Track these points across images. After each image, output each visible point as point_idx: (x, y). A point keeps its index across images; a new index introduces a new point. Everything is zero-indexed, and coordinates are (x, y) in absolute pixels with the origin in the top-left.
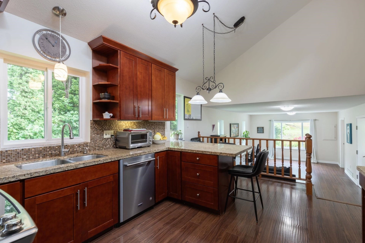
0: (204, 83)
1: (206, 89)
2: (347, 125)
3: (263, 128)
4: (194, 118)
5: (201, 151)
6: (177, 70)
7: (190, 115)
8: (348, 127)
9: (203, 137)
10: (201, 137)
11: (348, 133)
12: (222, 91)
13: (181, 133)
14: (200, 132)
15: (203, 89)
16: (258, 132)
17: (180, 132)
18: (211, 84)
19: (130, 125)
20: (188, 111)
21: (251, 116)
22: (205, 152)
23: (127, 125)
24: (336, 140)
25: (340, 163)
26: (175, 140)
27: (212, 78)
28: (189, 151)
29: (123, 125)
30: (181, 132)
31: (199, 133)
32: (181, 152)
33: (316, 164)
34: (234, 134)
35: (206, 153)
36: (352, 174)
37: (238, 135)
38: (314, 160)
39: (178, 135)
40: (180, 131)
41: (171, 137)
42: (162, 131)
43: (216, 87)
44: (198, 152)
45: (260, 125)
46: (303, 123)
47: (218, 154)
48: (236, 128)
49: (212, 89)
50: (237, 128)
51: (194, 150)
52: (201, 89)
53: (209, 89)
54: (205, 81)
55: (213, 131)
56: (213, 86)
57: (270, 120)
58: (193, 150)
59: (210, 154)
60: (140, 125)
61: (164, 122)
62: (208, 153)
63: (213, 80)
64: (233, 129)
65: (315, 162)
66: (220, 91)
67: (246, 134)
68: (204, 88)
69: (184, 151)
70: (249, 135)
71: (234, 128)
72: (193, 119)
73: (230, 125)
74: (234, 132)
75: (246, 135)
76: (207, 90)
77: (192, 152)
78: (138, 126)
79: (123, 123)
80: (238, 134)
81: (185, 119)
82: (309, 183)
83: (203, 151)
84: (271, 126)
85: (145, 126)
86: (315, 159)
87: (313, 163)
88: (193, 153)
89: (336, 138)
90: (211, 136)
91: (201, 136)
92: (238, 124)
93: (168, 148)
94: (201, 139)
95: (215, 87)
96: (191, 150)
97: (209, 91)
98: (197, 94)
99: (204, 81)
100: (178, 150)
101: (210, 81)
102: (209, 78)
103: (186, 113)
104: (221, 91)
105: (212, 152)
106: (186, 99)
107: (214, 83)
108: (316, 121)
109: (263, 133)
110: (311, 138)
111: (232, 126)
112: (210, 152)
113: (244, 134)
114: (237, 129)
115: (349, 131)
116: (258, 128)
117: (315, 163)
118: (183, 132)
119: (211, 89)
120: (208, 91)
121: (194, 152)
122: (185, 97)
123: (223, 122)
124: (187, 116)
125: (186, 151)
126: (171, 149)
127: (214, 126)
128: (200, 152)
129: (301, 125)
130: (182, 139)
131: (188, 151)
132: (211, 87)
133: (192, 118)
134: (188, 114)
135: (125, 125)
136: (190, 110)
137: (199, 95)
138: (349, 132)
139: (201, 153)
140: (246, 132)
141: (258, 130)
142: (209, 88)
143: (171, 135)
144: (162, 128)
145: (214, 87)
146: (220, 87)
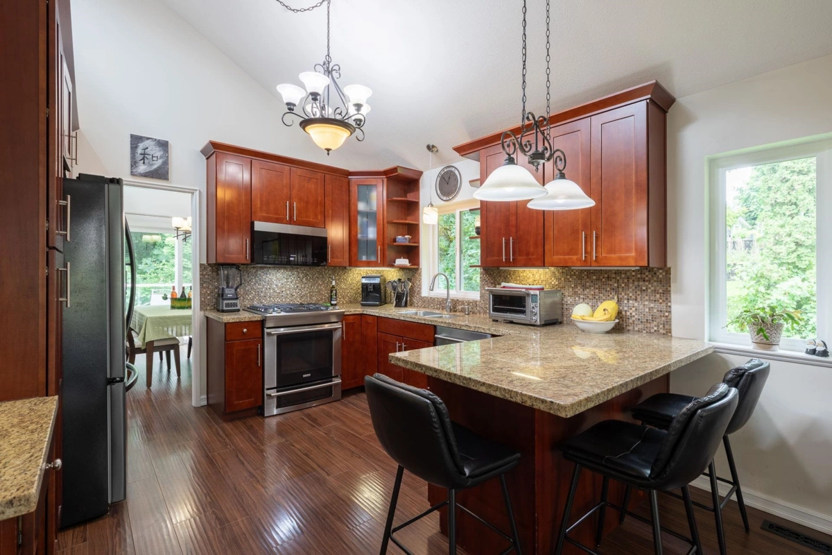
19: (542, 277)
23: (537, 277)
29: (528, 276)
42: (652, 298)
60: (568, 277)
61: (668, 272)
78: (563, 279)
79: (528, 272)
85: (583, 281)
135: (531, 276)
144: (655, 292)
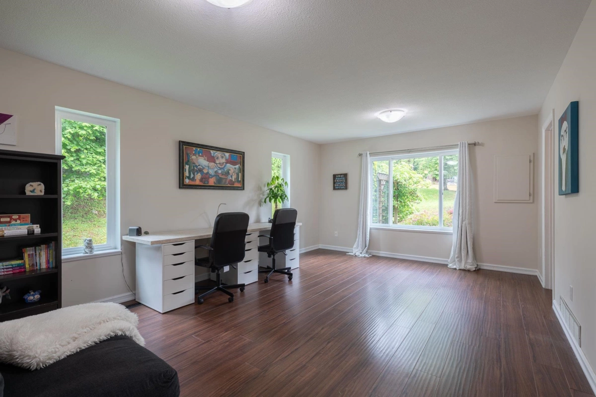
3: (345, 175)
8: (564, 126)
11: (564, 151)
16: (334, 189)
21: (319, 146)
24: (533, 202)
25: (541, 273)
36: (577, 329)
38: (466, 263)
45: (340, 170)
57: (359, 155)
65: (468, 267)
80: (242, 182)
84: (362, 168)
86: (470, 260)
89: (533, 194)
108: (477, 147)
109: (346, 188)
115: (565, 141)
116: (335, 176)
117: (469, 271)
141: (334, 183)
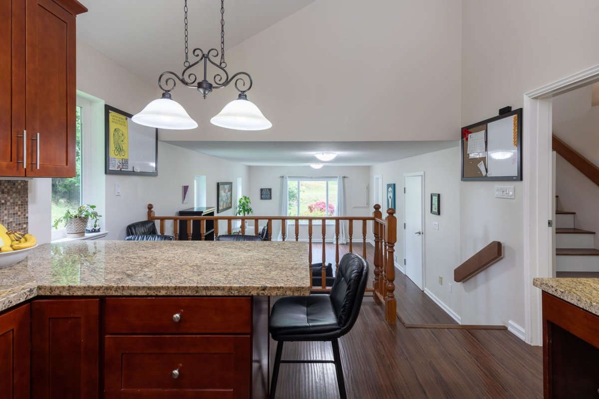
0: (187, 64)
1: (195, 83)
2: (389, 186)
3: (270, 190)
4: (138, 170)
5: (191, 288)
6: (83, 10)
7: (125, 162)
8: (390, 189)
9: (162, 219)
10: (157, 218)
11: (390, 197)
12: (246, 96)
13: (95, 215)
14: (154, 206)
15: (183, 81)
16: (262, 199)
17: (91, 211)
18: (212, 71)
20: (119, 149)
21: (250, 168)
22: (206, 288)
24: (368, 207)
26: (72, 239)
27: (213, 53)
28: (142, 293)
30: (96, 210)
31: (150, 207)
32: (102, 299)
33: (345, 246)
34: (225, 205)
35: (209, 293)
37: (230, 205)
39: (84, 220)
40: (93, 207)
41: (53, 229)
42: (11, 211)
43: (227, 82)
44: (178, 294)
45: (266, 186)
46: (329, 182)
47: (254, 293)
48: (227, 191)
49: (214, 85)
50: (229, 191)
51: (162, 288)
52: (178, 82)
53: (204, 85)
54: (192, 59)
55: (184, 202)
56: (218, 78)
57: (281, 177)
58: (158, 289)
59: (226, 294)
61: (26, 182)
62: (219, 293)
63: (217, 60)
64: (222, 193)
66: (240, 96)
67: (245, 202)
68: (187, 80)
69: (115, 294)
70: (249, 204)
71: (225, 192)
72: (133, 173)
73: (218, 185)
74: (224, 199)
75: (244, 204)
76: (200, 85)
77: (152, 293)
80: (231, 203)
81: (107, 172)
82: (391, 301)
83: (197, 289)
84: (283, 186)
86: (344, 239)
87: (342, 244)
88: (157, 296)
89: (368, 204)
90: (181, 213)
91: (156, 215)
92: (230, 184)
93: (39, 288)
94: (157, 223)
95: (223, 80)
96: (150, 288)
97: (205, 89)
98: (164, 96)
99: (187, 57)
100: (89, 293)
101: (208, 61)
102: (206, 52)
103: (112, 154)
104: (243, 96)
105: (231, 288)
106: (112, 114)
107: (223, 69)
108: (346, 179)
109: (270, 198)
110: (394, 215)
111: (221, 187)
112: (223, 288)
113: (240, 202)
114: (229, 193)
115: (391, 194)
116: (262, 190)
117: (344, 244)
118: (101, 210)
119: (210, 87)
120: (201, 90)
121: (163, 293)
122: (108, 109)
123: (204, 178)
124: (117, 162)
125: (126, 293)
126: (56, 293)
127: (186, 189)
128: (184, 293)
129: (325, 185)
130: (99, 231)
131: (134, 293)
132: (210, 80)
133: (130, 169)
134: (118, 156)
136: (125, 147)
137: (170, 97)
138: (392, 197)
139: (190, 293)
140: (245, 198)
141: (261, 195)
142: (205, 80)
143: (53, 223)
144: (14, 204)
145: (221, 82)
146: (240, 83)
